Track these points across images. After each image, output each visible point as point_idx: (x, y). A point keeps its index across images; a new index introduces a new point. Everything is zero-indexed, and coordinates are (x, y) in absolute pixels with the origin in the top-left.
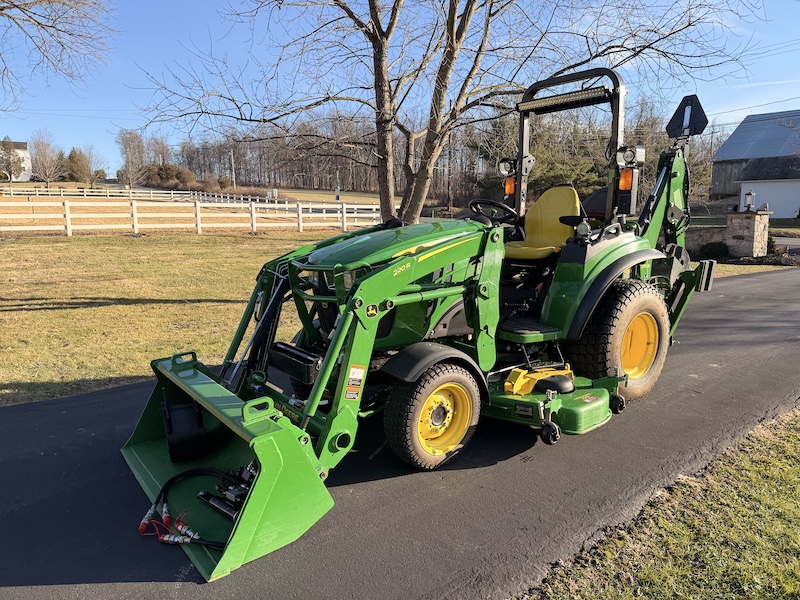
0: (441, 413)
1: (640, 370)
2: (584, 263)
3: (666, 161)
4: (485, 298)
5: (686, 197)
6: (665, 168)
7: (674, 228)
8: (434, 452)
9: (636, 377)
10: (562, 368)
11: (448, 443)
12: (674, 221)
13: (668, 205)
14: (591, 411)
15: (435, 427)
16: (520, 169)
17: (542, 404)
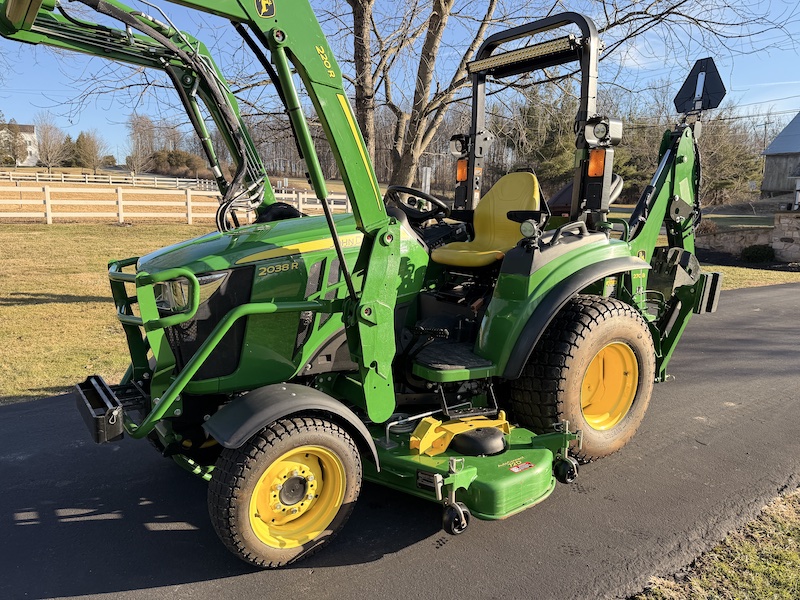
0: (298, 486)
1: (612, 416)
2: (528, 274)
3: (671, 141)
4: (371, 324)
5: (696, 188)
6: (669, 151)
7: (680, 228)
8: (283, 544)
9: (603, 428)
10: (495, 417)
11: (307, 529)
12: (679, 219)
13: (672, 198)
14: (517, 487)
15: (288, 508)
16: (473, 148)
17: (440, 478)
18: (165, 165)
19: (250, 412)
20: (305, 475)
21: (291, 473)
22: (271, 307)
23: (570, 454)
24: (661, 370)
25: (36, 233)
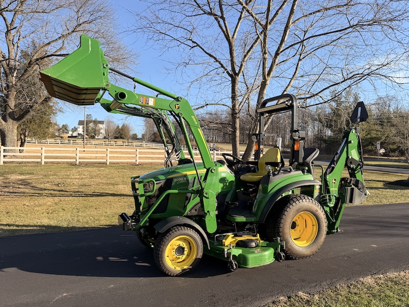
0: (181, 249)
1: (307, 242)
2: (268, 185)
4: (207, 198)
5: (360, 153)
6: (346, 139)
7: (353, 170)
8: (175, 268)
9: (301, 246)
11: (184, 265)
12: (353, 166)
13: (348, 157)
15: (178, 257)
17: (226, 250)
18: (159, 138)
19: (167, 223)
20: (184, 246)
21: (179, 245)
22: (176, 191)
23: (281, 251)
24: (336, 227)
25: (102, 168)
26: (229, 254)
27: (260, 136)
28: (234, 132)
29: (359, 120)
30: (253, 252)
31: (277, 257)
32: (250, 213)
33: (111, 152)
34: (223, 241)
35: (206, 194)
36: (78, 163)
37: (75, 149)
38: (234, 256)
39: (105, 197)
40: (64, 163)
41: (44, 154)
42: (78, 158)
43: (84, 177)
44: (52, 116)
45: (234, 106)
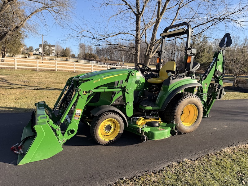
0: (109, 128)
2: (169, 86)
3: (216, 55)
4: (128, 93)
5: (223, 68)
6: (216, 57)
7: (218, 78)
8: (105, 139)
9: (187, 126)
10: (158, 119)
11: (111, 137)
12: (218, 76)
13: (216, 70)
14: (160, 133)
15: (106, 132)
16: (161, 55)
17: (140, 128)
18: (88, 57)
19: (100, 109)
23: (175, 129)
24: (207, 114)
25: (53, 73)
26: (142, 131)
27: (161, 53)
28: (137, 53)
29: (225, 46)
30: (158, 130)
31: (172, 133)
32: (154, 104)
33: (58, 64)
34: (137, 122)
35: (128, 90)
36: (38, 69)
37: (36, 61)
38: (145, 132)
39: (54, 91)
40: (29, 69)
41: (16, 63)
42: (38, 67)
43: (41, 78)
44: (21, 40)
45: (137, 35)
